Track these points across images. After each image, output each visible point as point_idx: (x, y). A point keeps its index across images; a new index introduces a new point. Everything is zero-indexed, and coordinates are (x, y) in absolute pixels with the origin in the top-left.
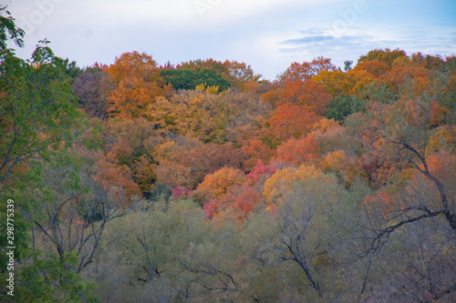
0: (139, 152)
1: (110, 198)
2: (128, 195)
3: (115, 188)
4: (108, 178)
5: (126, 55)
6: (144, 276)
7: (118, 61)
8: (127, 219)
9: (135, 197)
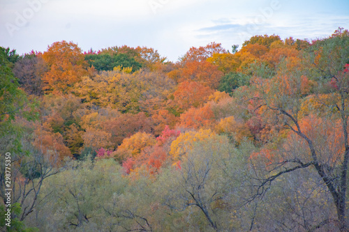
0: (69, 122)
1: (47, 159)
2: (61, 156)
3: (50, 152)
4: (45, 143)
5: (56, 44)
6: (75, 221)
7: (50, 49)
8: (60, 175)
9: (67, 158)
